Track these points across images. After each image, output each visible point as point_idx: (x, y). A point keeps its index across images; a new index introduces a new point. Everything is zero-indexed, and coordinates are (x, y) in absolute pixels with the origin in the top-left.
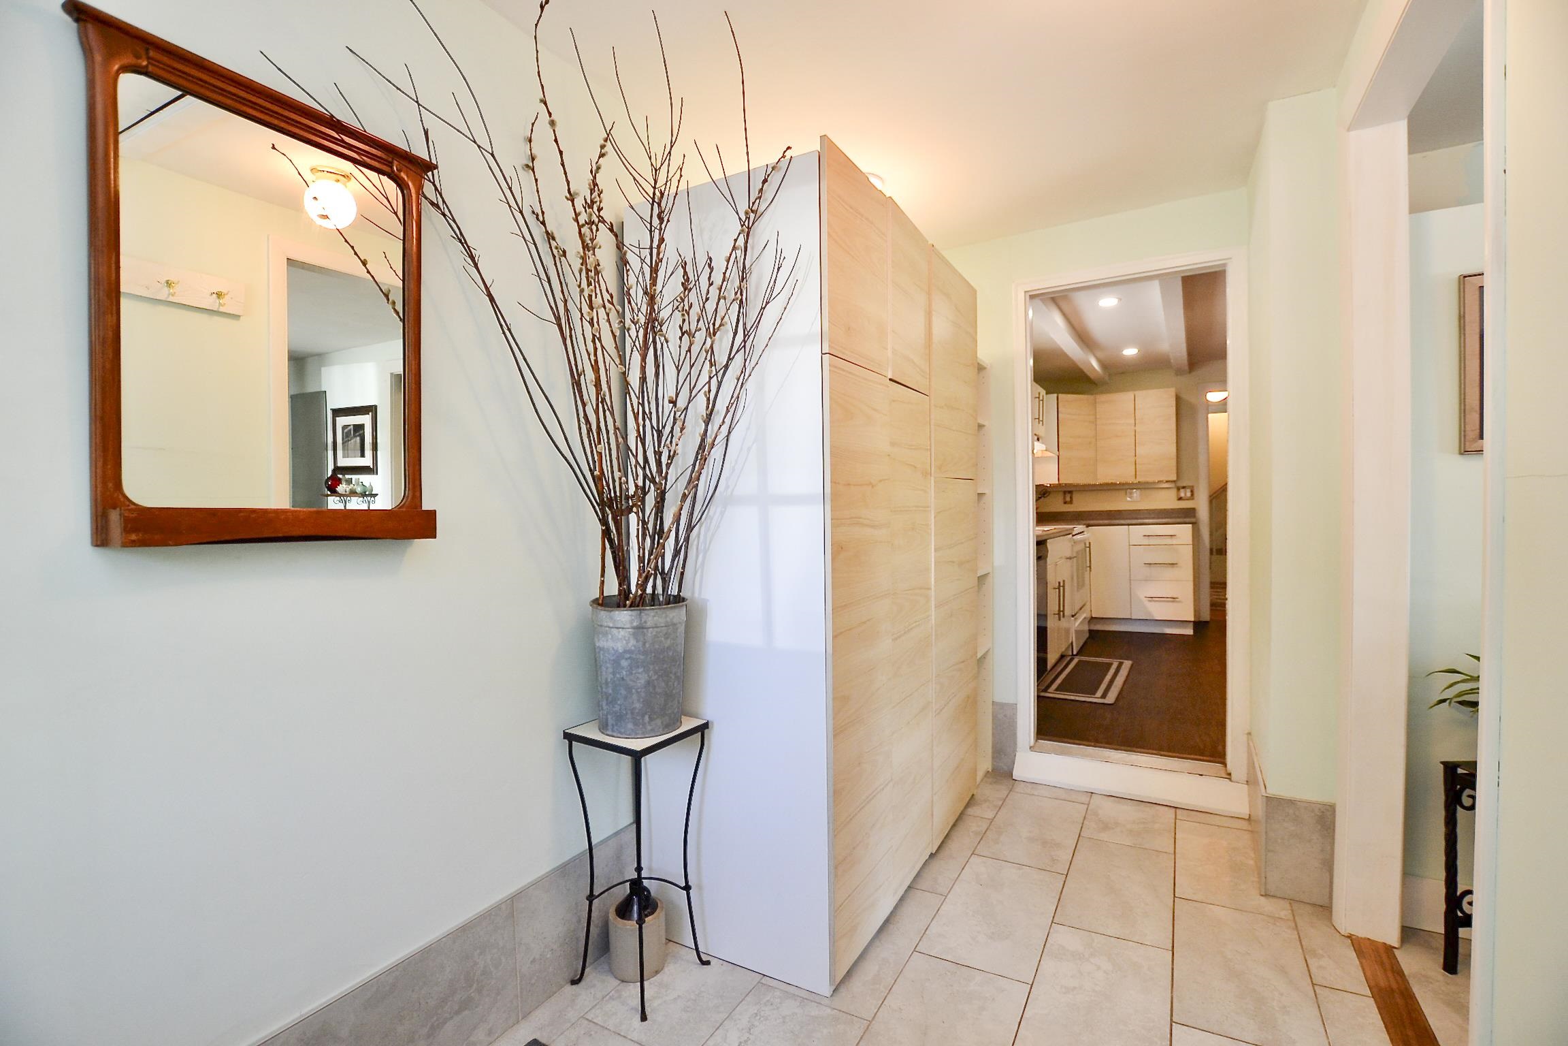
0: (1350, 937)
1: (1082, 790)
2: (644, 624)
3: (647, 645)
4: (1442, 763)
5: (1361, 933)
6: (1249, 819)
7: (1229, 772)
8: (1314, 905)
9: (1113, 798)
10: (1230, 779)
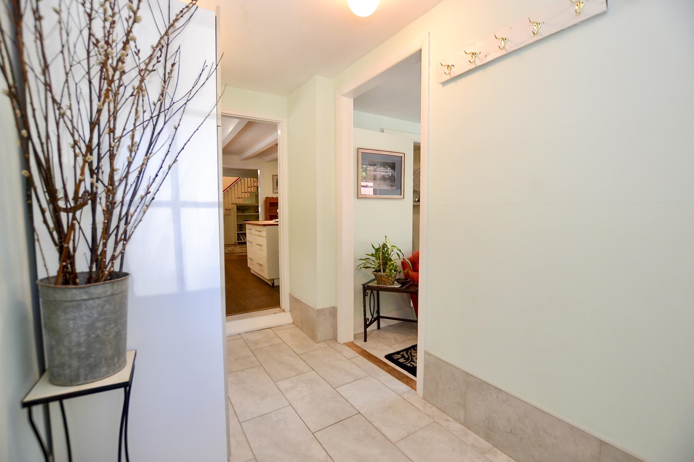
0: (344, 344)
1: (235, 334)
2: (116, 292)
3: (117, 307)
4: (362, 285)
5: (346, 341)
6: (293, 323)
7: (283, 309)
8: (330, 340)
9: (248, 333)
10: (284, 312)
